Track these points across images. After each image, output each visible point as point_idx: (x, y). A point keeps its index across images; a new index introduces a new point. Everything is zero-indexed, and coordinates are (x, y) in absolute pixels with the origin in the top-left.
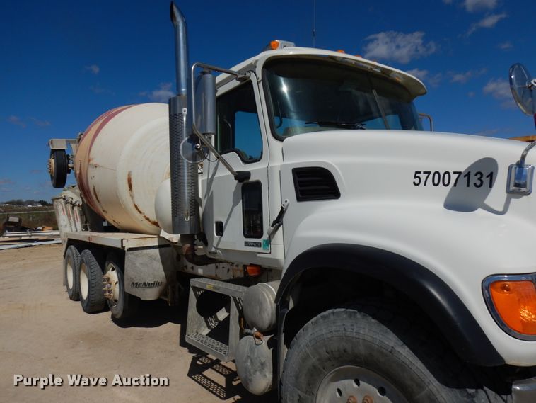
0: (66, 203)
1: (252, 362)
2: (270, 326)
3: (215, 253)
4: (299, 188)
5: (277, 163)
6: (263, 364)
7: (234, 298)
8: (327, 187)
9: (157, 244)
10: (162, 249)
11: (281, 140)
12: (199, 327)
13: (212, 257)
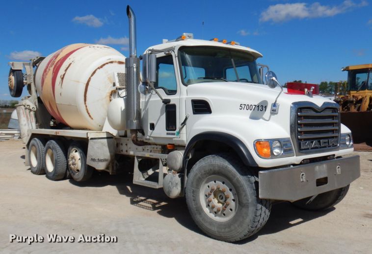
0: (26, 109)
1: (172, 183)
2: (179, 169)
3: (149, 139)
4: (194, 104)
5: (184, 96)
6: (177, 184)
7: (161, 159)
8: (206, 109)
9: (105, 136)
10: (109, 139)
11: (186, 85)
12: (140, 177)
13: (147, 141)
